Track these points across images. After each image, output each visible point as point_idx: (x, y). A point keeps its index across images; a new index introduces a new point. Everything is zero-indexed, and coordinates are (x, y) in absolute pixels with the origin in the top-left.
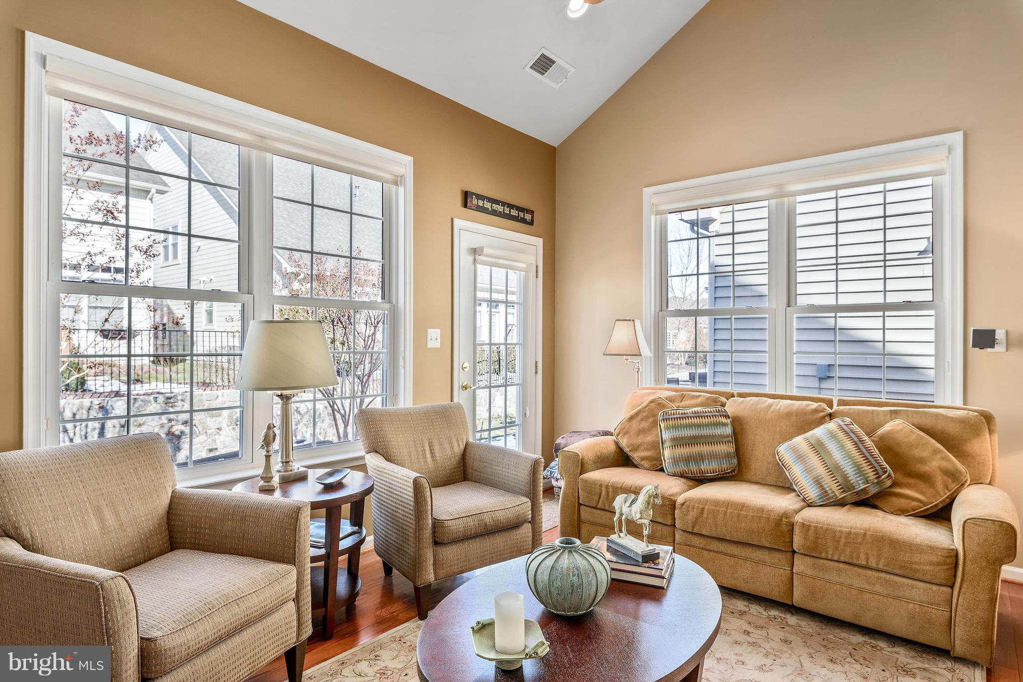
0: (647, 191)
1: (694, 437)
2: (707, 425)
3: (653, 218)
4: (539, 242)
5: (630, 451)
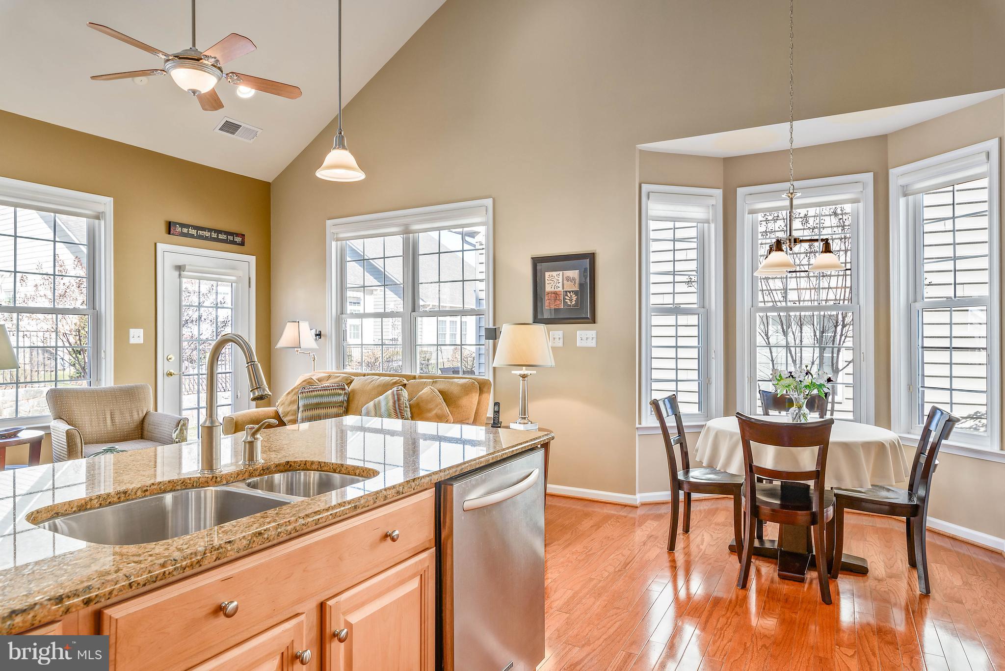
0: (329, 222)
1: (317, 404)
2: (328, 395)
3: (334, 243)
4: (252, 259)
5: (283, 416)
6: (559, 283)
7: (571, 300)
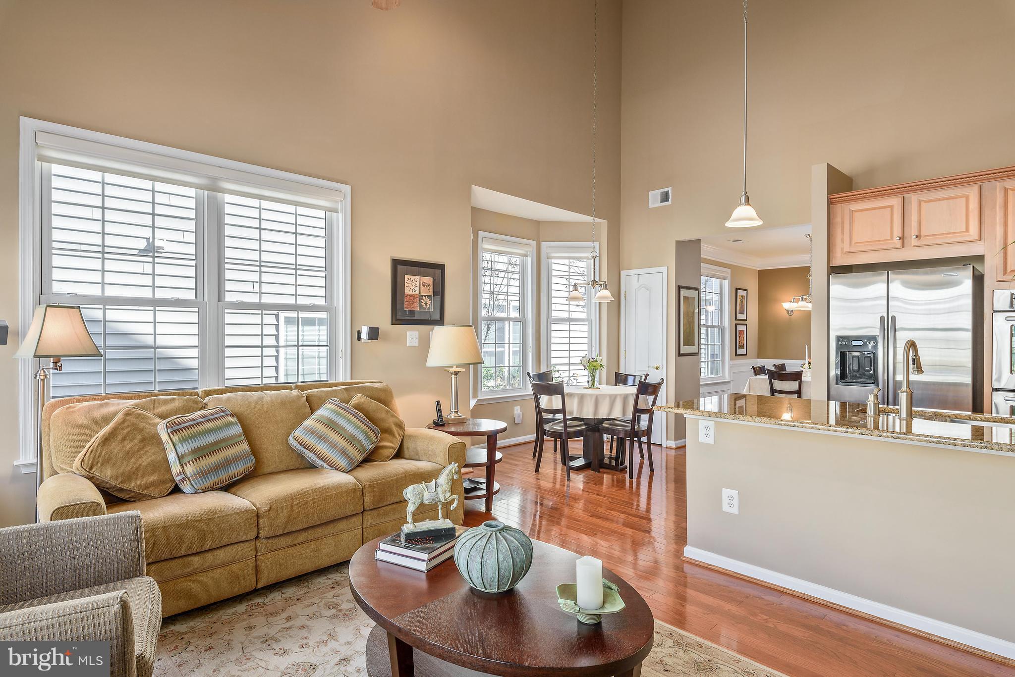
0: (27, 122)
1: (216, 443)
3: (36, 164)
5: (121, 482)
6: (416, 287)
7: (426, 304)
